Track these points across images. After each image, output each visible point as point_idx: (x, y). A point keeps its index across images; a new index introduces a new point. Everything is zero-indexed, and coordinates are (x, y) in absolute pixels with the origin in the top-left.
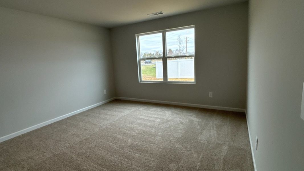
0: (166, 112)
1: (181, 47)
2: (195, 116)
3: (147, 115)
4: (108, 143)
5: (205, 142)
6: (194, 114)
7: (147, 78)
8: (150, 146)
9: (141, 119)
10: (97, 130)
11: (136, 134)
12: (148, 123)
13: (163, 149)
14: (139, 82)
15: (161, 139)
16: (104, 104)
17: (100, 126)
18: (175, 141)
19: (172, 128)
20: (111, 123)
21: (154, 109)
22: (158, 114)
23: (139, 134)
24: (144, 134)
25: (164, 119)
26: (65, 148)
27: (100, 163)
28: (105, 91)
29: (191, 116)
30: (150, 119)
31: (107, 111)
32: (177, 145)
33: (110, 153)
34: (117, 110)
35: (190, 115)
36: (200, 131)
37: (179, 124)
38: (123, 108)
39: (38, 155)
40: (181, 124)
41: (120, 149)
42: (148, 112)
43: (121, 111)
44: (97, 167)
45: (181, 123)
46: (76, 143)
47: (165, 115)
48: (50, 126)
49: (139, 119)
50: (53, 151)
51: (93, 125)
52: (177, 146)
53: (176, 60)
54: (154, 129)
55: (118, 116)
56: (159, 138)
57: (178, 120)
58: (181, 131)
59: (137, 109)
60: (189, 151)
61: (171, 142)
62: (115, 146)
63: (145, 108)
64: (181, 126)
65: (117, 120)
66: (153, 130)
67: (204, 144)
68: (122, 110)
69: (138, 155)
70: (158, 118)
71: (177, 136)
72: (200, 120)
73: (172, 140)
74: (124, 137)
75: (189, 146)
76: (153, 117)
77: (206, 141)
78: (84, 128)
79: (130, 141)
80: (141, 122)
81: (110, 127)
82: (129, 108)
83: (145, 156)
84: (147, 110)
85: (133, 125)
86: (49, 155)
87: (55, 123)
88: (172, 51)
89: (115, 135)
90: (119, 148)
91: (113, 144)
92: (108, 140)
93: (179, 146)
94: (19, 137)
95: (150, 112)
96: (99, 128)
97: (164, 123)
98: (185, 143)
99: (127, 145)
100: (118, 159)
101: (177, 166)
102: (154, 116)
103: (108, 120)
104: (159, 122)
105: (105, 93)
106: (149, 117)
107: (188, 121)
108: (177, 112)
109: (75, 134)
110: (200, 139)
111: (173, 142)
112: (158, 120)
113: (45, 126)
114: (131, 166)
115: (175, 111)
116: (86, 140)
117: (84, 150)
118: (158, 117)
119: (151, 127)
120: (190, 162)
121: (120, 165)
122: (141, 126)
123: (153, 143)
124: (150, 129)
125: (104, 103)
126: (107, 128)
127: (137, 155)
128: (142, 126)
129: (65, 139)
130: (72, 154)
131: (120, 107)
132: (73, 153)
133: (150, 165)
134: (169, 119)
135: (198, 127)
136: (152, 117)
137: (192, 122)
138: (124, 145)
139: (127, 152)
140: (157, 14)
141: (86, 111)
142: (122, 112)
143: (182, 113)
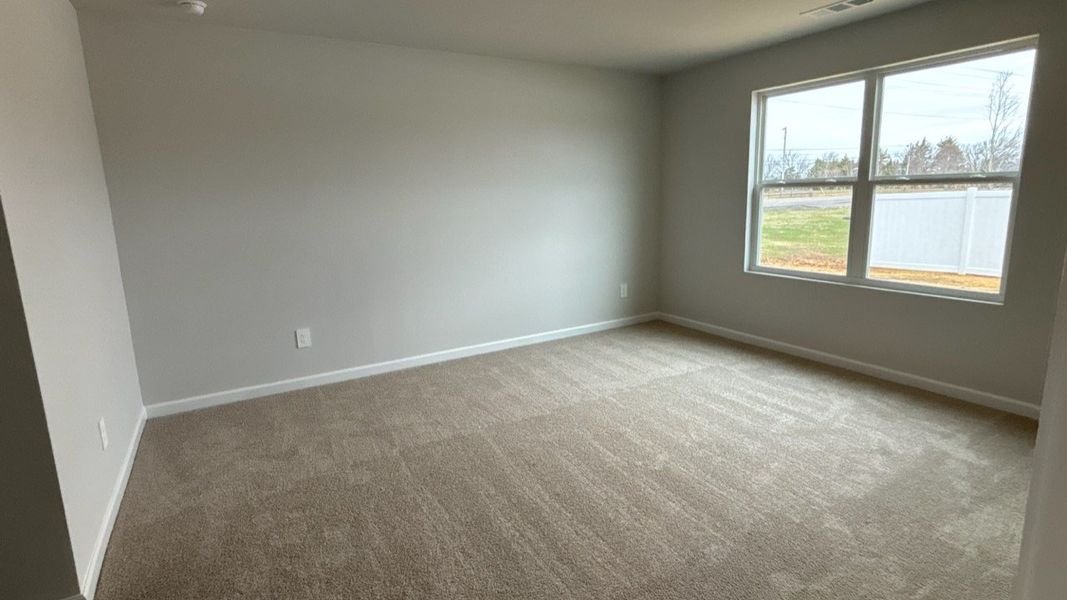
0: (832, 396)
1: (1005, 130)
2: (964, 438)
3: (750, 392)
4: (596, 444)
5: (967, 549)
6: (964, 433)
7: (808, 258)
8: (725, 494)
9: (724, 401)
10: (576, 399)
11: (688, 444)
12: (745, 421)
13: (770, 516)
14: (745, 270)
15: (774, 483)
16: (614, 329)
17: (587, 390)
18: (828, 504)
19: (833, 457)
20: (620, 391)
21: (788, 378)
22: (795, 399)
23: (700, 445)
24: (718, 451)
25: (814, 421)
26: (486, 426)
27: (558, 490)
28: (624, 287)
29: (944, 436)
30: (758, 408)
31: (620, 351)
32: (832, 522)
33: (592, 474)
34: (652, 354)
35: (939, 433)
36: (964, 502)
37: (872, 451)
38: (672, 354)
39: (425, 424)
40: (883, 454)
41: (626, 474)
42: (758, 382)
43: (663, 361)
44: (547, 498)
45: (885, 452)
46: (514, 420)
47: (824, 409)
48: (465, 361)
49: (718, 399)
50: (458, 427)
51: (568, 385)
52: (827, 525)
53: (962, 193)
54: (759, 445)
55: (649, 375)
56: (766, 479)
57: (876, 437)
58: (870, 480)
59: (721, 365)
60: (874, 555)
61: (809, 502)
62: (611, 459)
63: (755, 367)
64: (877, 462)
65: (640, 387)
66: (753, 448)
67: (962, 554)
68: (668, 358)
69: (673, 507)
70: (790, 412)
71: (847, 490)
72: (985, 463)
73: (817, 500)
74: (646, 441)
75: (883, 541)
76: (773, 406)
77: (978, 547)
78: (543, 385)
79: (661, 457)
80: (720, 411)
81: (615, 400)
82: (692, 355)
83: (699, 518)
84: (758, 378)
85: (691, 412)
86: (447, 434)
87: (478, 357)
88: (961, 148)
89: (622, 429)
90: (623, 468)
91: (609, 453)
92: (596, 436)
93: (837, 527)
94: (398, 374)
95: (764, 384)
96: (584, 396)
97: (808, 433)
98: (867, 523)
99: (651, 467)
100: (612, 497)
101: (802, 587)
102: (775, 400)
103: (614, 378)
104: (789, 428)
105: (624, 293)
106: (758, 400)
107: (919, 450)
108: (883, 406)
109: (518, 395)
110: (947, 529)
111: (819, 505)
112: (791, 420)
113: (455, 360)
114: (641, 531)
115: (875, 403)
116: (541, 419)
117: (527, 445)
118: (791, 408)
119: (754, 436)
120: (862, 593)
121: (610, 515)
122: (717, 425)
123: (740, 486)
124: (746, 439)
125: (614, 326)
126: (604, 400)
127: (673, 505)
128: (719, 424)
129: (491, 403)
130: (495, 447)
131: (662, 346)
132: (500, 443)
133: (704, 548)
134: (837, 425)
135: (962, 486)
136: (766, 404)
137: (936, 459)
138: (640, 463)
139: (643, 486)
140: (846, 7)
141: (560, 342)
142: (665, 365)
143: (903, 415)
